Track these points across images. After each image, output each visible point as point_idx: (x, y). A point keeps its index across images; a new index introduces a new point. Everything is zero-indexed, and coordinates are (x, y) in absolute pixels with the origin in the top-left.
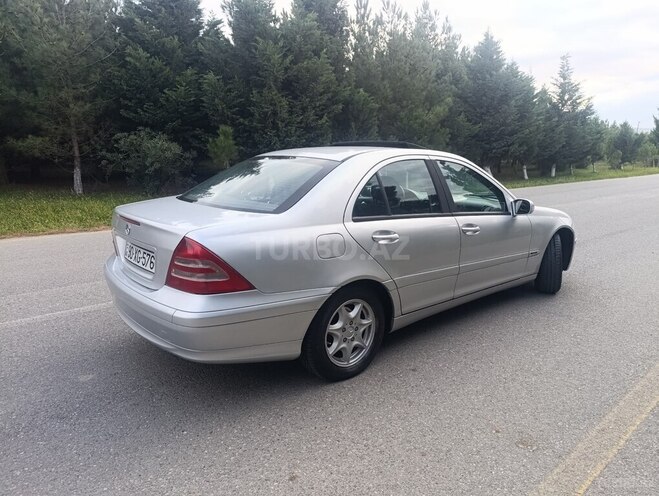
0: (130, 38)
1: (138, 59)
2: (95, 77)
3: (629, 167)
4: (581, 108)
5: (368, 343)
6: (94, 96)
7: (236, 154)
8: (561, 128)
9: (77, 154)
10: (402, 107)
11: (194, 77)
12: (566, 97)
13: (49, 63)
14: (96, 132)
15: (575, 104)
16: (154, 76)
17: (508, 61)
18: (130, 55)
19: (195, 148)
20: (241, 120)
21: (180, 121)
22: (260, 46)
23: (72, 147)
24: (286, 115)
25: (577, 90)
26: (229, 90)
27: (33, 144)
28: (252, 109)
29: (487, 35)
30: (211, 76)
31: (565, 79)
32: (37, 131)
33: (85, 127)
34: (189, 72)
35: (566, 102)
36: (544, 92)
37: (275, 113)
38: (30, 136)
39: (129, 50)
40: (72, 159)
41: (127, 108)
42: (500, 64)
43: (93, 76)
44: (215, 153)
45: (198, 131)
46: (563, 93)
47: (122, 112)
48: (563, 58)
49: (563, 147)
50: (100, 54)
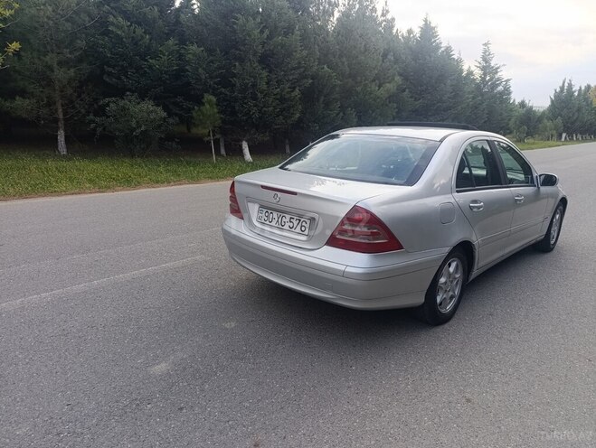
0: (112, 8)
1: (120, 28)
2: (81, 43)
3: (531, 141)
4: (500, 88)
5: (457, 292)
6: (80, 60)
7: (220, 121)
8: (484, 105)
9: (61, 116)
10: (357, 83)
11: (176, 48)
12: (488, 78)
13: (36, 28)
14: (79, 96)
15: (495, 86)
16: (136, 44)
17: (444, 45)
18: (113, 24)
19: (176, 115)
20: (223, 90)
21: (162, 87)
22: (240, 22)
23: (56, 110)
24: (265, 87)
25: (497, 72)
26: (212, 62)
27: (21, 105)
28: (234, 80)
29: (426, 21)
30: (194, 48)
31: (486, 62)
32: (23, 93)
33: (69, 91)
34: (171, 42)
35: (488, 82)
36: (470, 73)
37: (254, 85)
38: (17, 98)
39: (111, 19)
40: (56, 121)
41: (110, 74)
42: (438, 47)
43: (79, 42)
44: (200, 120)
45: (179, 99)
46: (485, 74)
47: (106, 78)
48: (485, 45)
49: (485, 122)
50: (84, 21)
